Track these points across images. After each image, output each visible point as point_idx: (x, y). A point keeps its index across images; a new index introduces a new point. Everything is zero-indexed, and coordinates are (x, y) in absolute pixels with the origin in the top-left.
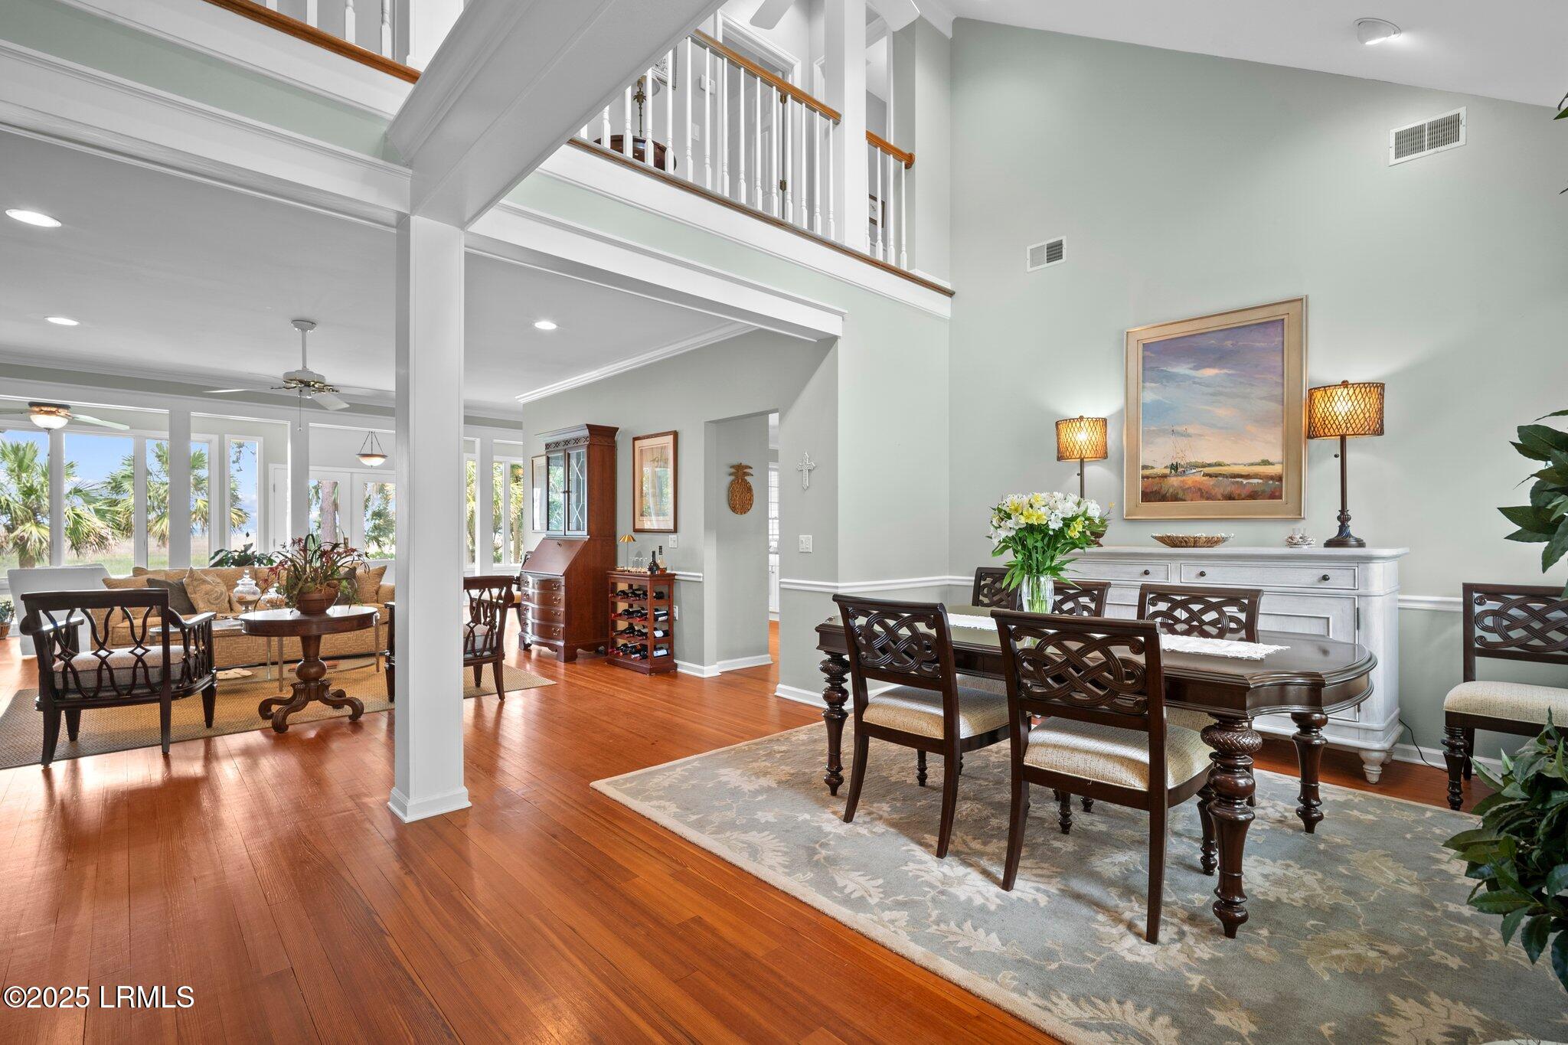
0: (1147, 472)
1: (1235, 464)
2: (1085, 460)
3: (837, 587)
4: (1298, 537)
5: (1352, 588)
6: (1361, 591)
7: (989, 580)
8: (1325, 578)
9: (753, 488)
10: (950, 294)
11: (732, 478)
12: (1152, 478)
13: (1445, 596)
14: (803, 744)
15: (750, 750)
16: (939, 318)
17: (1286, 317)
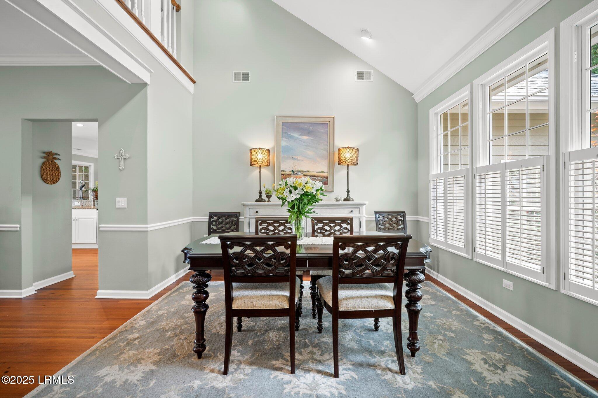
0: (284, 173)
1: (313, 172)
2: (261, 166)
3: (147, 227)
4: (339, 197)
5: (358, 214)
6: (361, 215)
7: (215, 218)
8: (352, 211)
9: (60, 167)
10: (194, 82)
11: (44, 160)
12: (285, 175)
13: (369, 215)
14: (147, 328)
15: (110, 346)
16: (189, 92)
17: (329, 122)
